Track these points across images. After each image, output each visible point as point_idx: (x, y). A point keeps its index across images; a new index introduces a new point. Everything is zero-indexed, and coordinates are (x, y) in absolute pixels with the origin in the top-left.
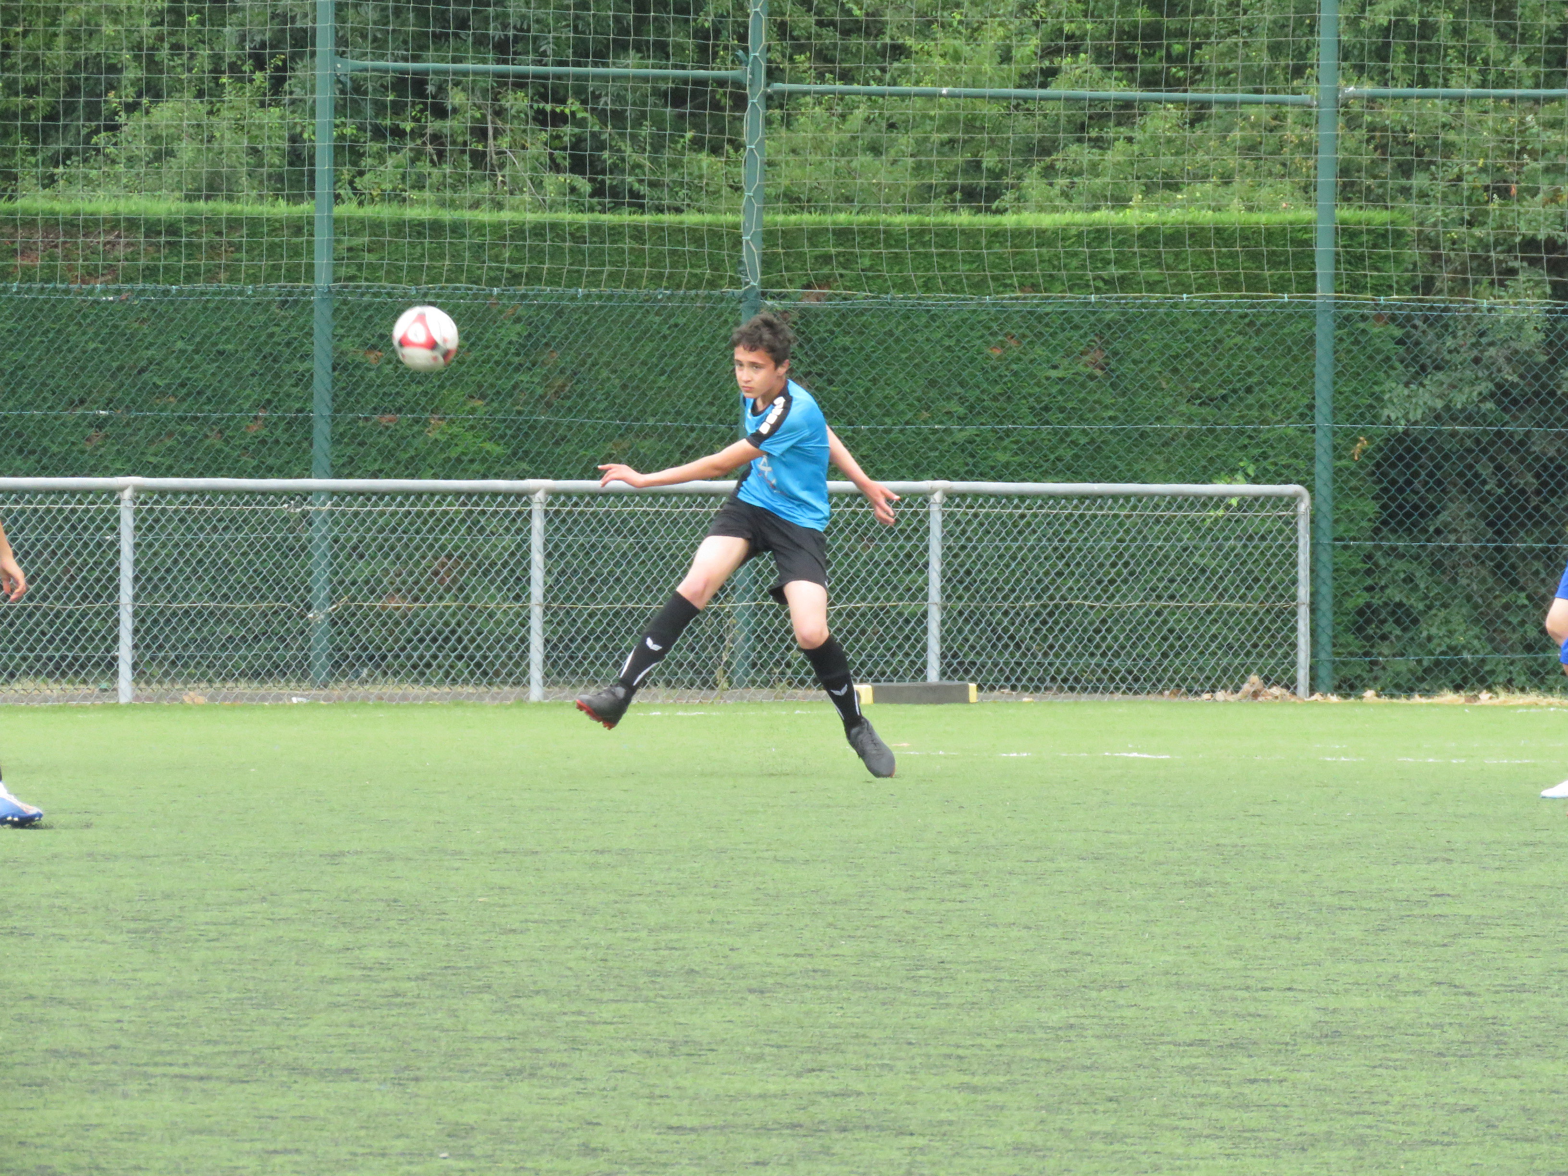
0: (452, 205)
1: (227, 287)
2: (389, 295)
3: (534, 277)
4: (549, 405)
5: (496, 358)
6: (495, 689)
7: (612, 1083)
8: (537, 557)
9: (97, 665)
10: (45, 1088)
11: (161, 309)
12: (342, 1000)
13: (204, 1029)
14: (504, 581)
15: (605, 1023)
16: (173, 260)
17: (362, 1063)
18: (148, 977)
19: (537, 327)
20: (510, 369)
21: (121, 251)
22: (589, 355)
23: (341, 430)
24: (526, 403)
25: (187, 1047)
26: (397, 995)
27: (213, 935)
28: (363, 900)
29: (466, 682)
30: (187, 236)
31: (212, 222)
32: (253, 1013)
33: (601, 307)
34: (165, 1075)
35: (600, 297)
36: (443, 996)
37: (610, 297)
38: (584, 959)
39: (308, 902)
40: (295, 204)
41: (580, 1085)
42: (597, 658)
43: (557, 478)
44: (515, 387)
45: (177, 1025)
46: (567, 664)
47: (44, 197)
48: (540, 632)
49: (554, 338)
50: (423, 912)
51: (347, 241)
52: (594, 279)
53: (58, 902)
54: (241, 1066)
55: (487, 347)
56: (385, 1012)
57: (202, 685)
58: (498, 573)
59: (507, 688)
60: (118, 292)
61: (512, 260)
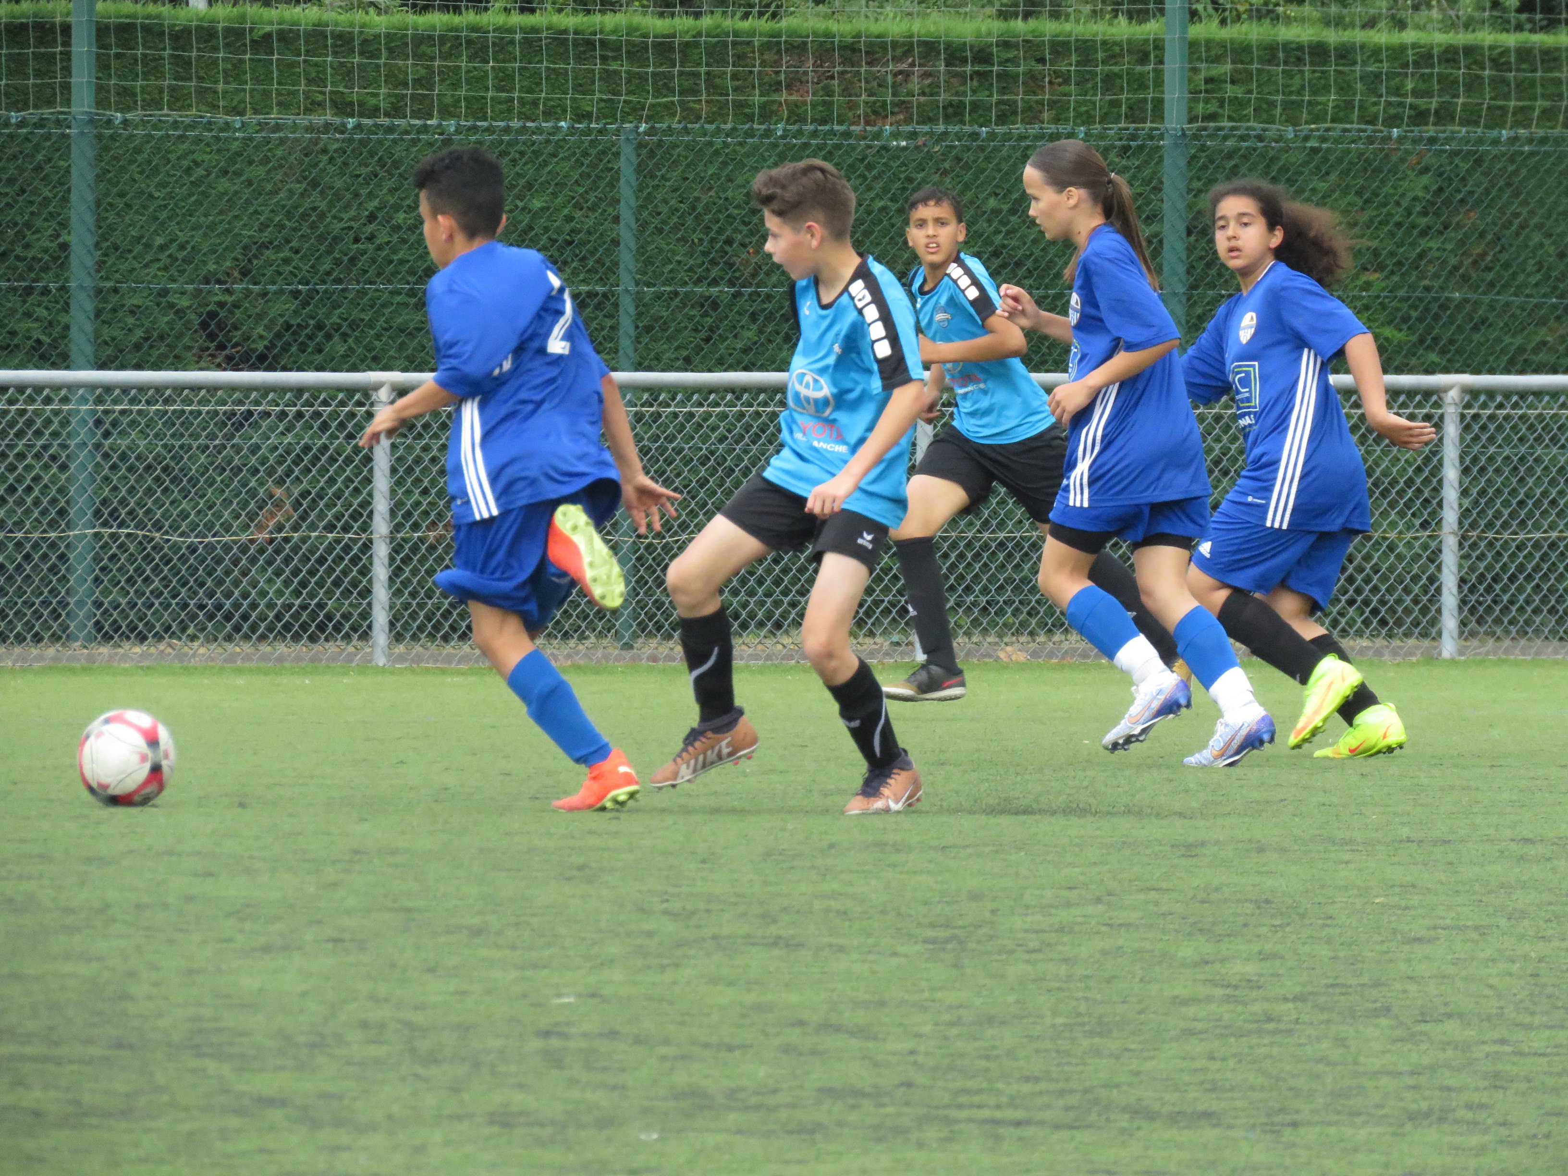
0: (1339, 22)
1: (1051, 128)
2: (1260, 138)
3: (1444, 115)
4: (1465, 278)
5: (1397, 218)
6: (1396, 643)
7: (1545, 1129)
8: (1451, 474)
9: (886, 612)
10: (818, 1136)
11: (968, 157)
12: (1199, 1026)
13: (1022, 1063)
14: (1408, 505)
15: (1535, 1054)
16: (982, 96)
17: (1223, 1104)
18: (950, 997)
19: (1450, 179)
20: (1415, 232)
21: (915, 84)
22: (1517, 215)
23: (1199, 311)
24: (1436, 276)
25: (1000, 1086)
26: (1270, 1019)
27: (1032, 945)
28: (1225, 901)
29: (1360, 633)
30: (1000, 64)
31: (1032, 46)
32: (1085, 1043)
33: (1532, 154)
34: (970, 1120)
35: (1530, 141)
36: (1328, 1021)
37: (1543, 141)
38: (1510, 974)
39: (1157, 903)
40: (1140, 23)
41: (1503, 1132)
42: (1528, 602)
43: (1477, 371)
44: (1421, 256)
45: (988, 1058)
46: (1489, 610)
47: (818, 15)
48: (1454, 569)
49: (1471, 193)
50: (1303, 916)
51: (1206, 70)
52: (1522, 117)
53: (834, 904)
54: (1068, 1109)
55: (1385, 205)
56: (1255, 1041)
57: (1023, 639)
58: (1401, 493)
59: (1411, 642)
60: (913, 135)
61: (1415, 93)
